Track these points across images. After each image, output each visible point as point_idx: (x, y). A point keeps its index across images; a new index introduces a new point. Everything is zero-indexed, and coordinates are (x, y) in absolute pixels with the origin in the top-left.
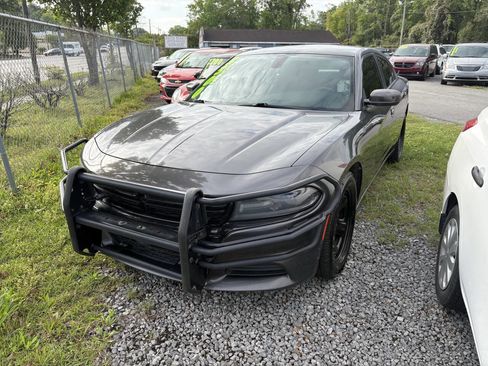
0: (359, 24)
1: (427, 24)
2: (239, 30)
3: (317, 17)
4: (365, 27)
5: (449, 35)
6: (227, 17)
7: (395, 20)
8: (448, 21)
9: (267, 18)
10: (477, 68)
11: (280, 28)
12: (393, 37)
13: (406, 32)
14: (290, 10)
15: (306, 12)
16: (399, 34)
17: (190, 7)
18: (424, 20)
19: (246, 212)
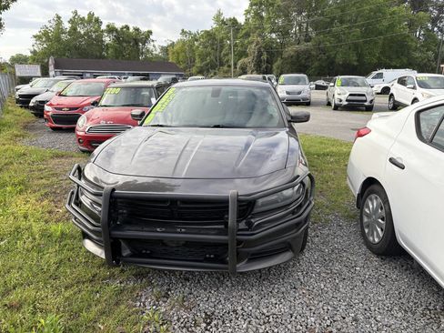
0: (197, 58)
1: (249, 59)
2: (90, 60)
3: (159, 50)
4: (202, 60)
5: (266, 68)
6: (76, 48)
7: (225, 55)
8: (265, 57)
9: (116, 50)
10: (300, 93)
11: (129, 59)
12: (225, 68)
13: (235, 64)
14: (137, 44)
15: (150, 46)
16: (229, 66)
17: (35, 37)
18: (247, 56)
19: (263, 205)
